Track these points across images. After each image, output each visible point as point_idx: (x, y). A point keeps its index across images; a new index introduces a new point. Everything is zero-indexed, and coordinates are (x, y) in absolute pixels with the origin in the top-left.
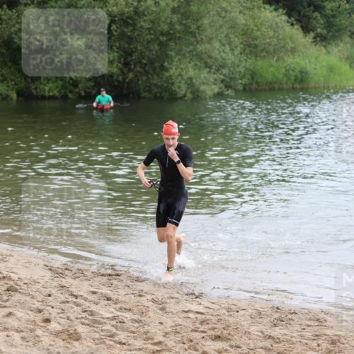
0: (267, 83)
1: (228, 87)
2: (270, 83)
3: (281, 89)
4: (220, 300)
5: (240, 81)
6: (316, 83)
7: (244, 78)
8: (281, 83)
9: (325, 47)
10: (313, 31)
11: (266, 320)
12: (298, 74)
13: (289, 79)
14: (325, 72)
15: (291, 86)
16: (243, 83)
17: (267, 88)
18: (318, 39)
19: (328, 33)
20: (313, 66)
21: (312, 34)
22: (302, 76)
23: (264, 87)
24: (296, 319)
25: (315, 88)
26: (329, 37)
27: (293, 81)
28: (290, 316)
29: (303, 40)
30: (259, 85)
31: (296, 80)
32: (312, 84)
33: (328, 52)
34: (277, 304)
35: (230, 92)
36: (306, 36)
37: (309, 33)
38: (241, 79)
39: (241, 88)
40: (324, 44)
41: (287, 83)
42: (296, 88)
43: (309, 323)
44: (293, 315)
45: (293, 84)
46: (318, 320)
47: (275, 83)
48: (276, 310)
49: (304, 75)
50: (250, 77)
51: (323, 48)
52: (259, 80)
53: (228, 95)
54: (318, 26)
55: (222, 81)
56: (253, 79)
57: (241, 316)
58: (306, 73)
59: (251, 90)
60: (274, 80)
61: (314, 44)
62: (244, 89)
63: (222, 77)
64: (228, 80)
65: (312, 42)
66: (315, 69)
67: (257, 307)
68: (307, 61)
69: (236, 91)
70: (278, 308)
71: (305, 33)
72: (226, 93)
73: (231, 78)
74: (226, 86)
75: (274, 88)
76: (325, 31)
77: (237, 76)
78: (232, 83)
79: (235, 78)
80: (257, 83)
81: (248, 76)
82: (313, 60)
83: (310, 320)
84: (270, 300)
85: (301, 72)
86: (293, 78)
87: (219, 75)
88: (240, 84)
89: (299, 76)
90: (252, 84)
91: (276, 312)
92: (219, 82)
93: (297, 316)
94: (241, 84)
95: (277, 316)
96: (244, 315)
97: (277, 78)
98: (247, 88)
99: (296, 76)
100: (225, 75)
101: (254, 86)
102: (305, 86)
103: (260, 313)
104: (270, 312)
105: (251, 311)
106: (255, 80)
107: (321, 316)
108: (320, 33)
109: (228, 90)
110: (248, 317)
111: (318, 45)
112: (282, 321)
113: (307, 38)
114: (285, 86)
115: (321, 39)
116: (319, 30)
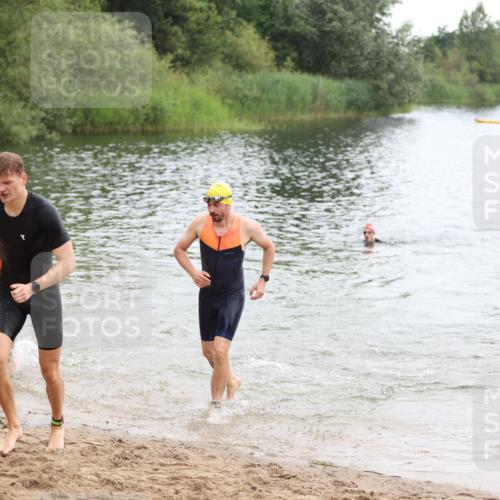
0: (106, 123)
1: (51, 128)
2: (111, 124)
3: (126, 133)
4: (39, 430)
5: (68, 120)
6: (175, 124)
7: (75, 116)
8: (126, 124)
9: (188, 74)
10: (172, 52)
11: (103, 458)
12: (150, 111)
13: (137, 118)
14: (188, 109)
15: (140, 128)
16: (73, 123)
17: (106, 130)
18: (179, 63)
19: (192, 55)
20: (171, 101)
21: (170, 57)
22: (156, 115)
23: (101, 129)
24: (145, 456)
25: (174, 131)
26: (193, 61)
27: (142, 121)
28: (136, 452)
29: (157, 64)
30: (94, 127)
31: (146, 120)
32: (170, 126)
33: (192, 82)
34: (119, 435)
35: (54, 136)
36: (161, 59)
37: (165, 54)
38: (70, 117)
39: (70, 131)
40: (186, 70)
41: (134, 124)
42: (148, 131)
43: (163, 461)
44: (142, 450)
45: (143, 125)
46: (176, 457)
47: (118, 123)
48: (117, 443)
49: (158, 113)
50: (82, 115)
51: (184, 76)
52: (96, 120)
53: (51, 139)
54: (178, 45)
55: (43, 120)
56: (86, 117)
57: (68, 453)
58: (162, 110)
59: (83, 133)
60: (117, 119)
61: (173, 69)
62: (74, 132)
63: (43, 114)
64: (52, 119)
65: (170, 68)
66: (174, 105)
67: (91, 439)
68: (163, 94)
69: (62, 133)
70: (120, 441)
71: (160, 54)
72: (49, 136)
73: (55, 116)
74: (48, 127)
75: (116, 131)
76: (188, 53)
77: (65, 113)
78: (57, 123)
79: (61, 115)
80: (92, 123)
81: (79, 113)
82: (171, 92)
83: (165, 456)
84: (109, 430)
85: (154, 109)
86: (143, 117)
87: (38, 111)
88: (67, 124)
89: (152, 116)
90: (85, 124)
91: (118, 446)
92: (38, 120)
93: (147, 451)
94: (70, 124)
95: (118, 451)
96: (71, 452)
97: (121, 117)
98: (79, 130)
99: (147, 114)
100: (47, 112)
101: (89, 127)
102: (160, 128)
103: (95, 448)
104: (108, 446)
105: (82, 446)
106: (90, 119)
107: (180, 451)
108: (182, 55)
109: (50, 133)
110: (78, 454)
111: (177, 72)
112: (126, 458)
113: (163, 61)
114: (132, 128)
115: (182, 63)
116: (180, 51)
